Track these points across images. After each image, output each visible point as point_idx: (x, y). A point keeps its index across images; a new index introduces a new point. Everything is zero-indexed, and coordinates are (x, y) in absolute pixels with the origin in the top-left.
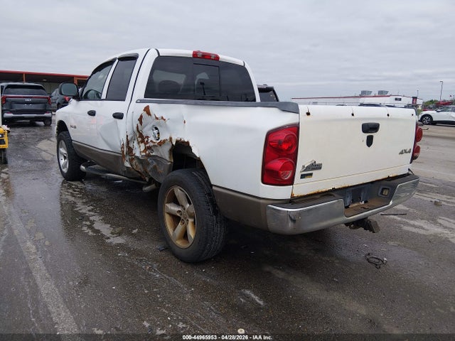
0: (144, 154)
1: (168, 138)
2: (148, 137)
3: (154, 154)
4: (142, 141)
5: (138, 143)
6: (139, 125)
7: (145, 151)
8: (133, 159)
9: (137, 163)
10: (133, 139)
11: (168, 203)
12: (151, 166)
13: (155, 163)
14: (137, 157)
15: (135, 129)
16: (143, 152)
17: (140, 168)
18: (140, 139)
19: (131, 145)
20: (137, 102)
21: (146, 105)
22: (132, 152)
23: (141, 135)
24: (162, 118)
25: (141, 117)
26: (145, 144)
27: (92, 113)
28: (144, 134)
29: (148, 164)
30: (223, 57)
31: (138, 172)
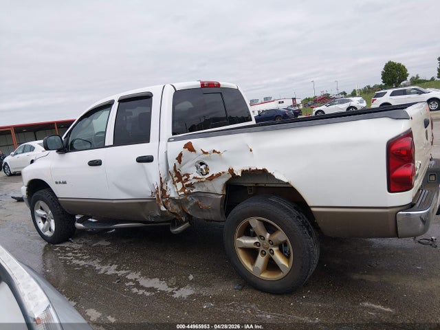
0: (183, 193)
1: (226, 170)
2: (188, 175)
3: (194, 191)
4: (180, 180)
5: (174, 183)
6: (178, 164)
7: (183, 189)
8: (167, 201)
9: (172, 205)
10: (167, 180)
11: (239, 237)
12: (191, 204)
13: (196, 200)
14: (173, 199)
15: (171, 169)
16: (181, 191)
17: (176, 208)
18: (176, 179)
19: (164, 188)
20: (169, 141)
21: (186, 142)
22: (165, 194)
23: (178, 174)
24: (214, 151)
25: (181, 155)
26: (183, 183)
27: (95, 163)
28: (182, 173)
29: (187, 202)
30: (223, 84)
31: (174, 213)
